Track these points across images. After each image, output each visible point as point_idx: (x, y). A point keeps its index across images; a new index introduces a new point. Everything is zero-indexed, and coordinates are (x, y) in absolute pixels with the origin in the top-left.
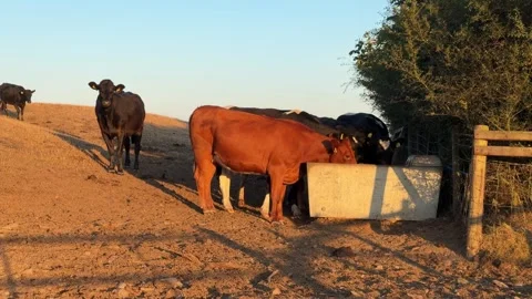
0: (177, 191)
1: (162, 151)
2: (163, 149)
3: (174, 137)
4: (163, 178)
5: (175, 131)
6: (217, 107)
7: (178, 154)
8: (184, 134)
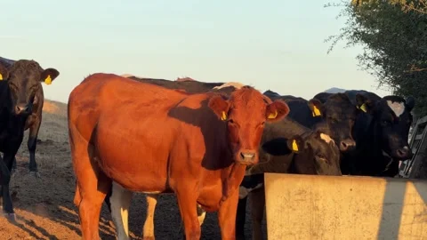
0: (38, 221)
7: (41, 157)
8: (52, 124)
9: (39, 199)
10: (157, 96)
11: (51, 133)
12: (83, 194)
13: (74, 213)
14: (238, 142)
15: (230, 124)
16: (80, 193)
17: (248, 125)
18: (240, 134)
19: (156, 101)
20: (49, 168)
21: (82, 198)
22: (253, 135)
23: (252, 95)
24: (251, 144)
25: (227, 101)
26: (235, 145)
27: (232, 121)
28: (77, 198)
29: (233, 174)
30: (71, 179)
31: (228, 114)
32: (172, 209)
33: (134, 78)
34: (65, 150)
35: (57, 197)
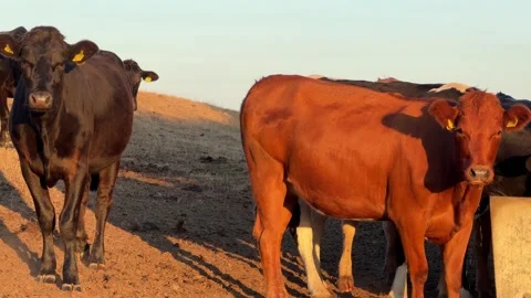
0: (209, 256)
1: (177, 173)
2: (180, 168)
3: (203, 143)
4: (180, 230)
5: (204, 130)
6: (297, 79)
7: (212, 179)
8: (226, 137)
9: (210, 229)
10: (368, 102)
11: (224, 148)
12: (266, 224)
13: (253, 246)
14: (469, 157)
15: (459, 134)
16: (261, 222)
17: (480, 136)
18: (470, 147)
19: (368, 108)
20: (223, 192)
21: (263, 228)
22: (487, 148)
23: (485, 99)
24: (485, 158)
25: (455, 108)
26: (464, 160)
27: (460, 131)
28: (257, 229)
29: (467, 197)
30: (249, 206)
31: (456, 123)
32: (374, 242)
33: (325, 79)
34: (242, 170)
35: (233, 227)
